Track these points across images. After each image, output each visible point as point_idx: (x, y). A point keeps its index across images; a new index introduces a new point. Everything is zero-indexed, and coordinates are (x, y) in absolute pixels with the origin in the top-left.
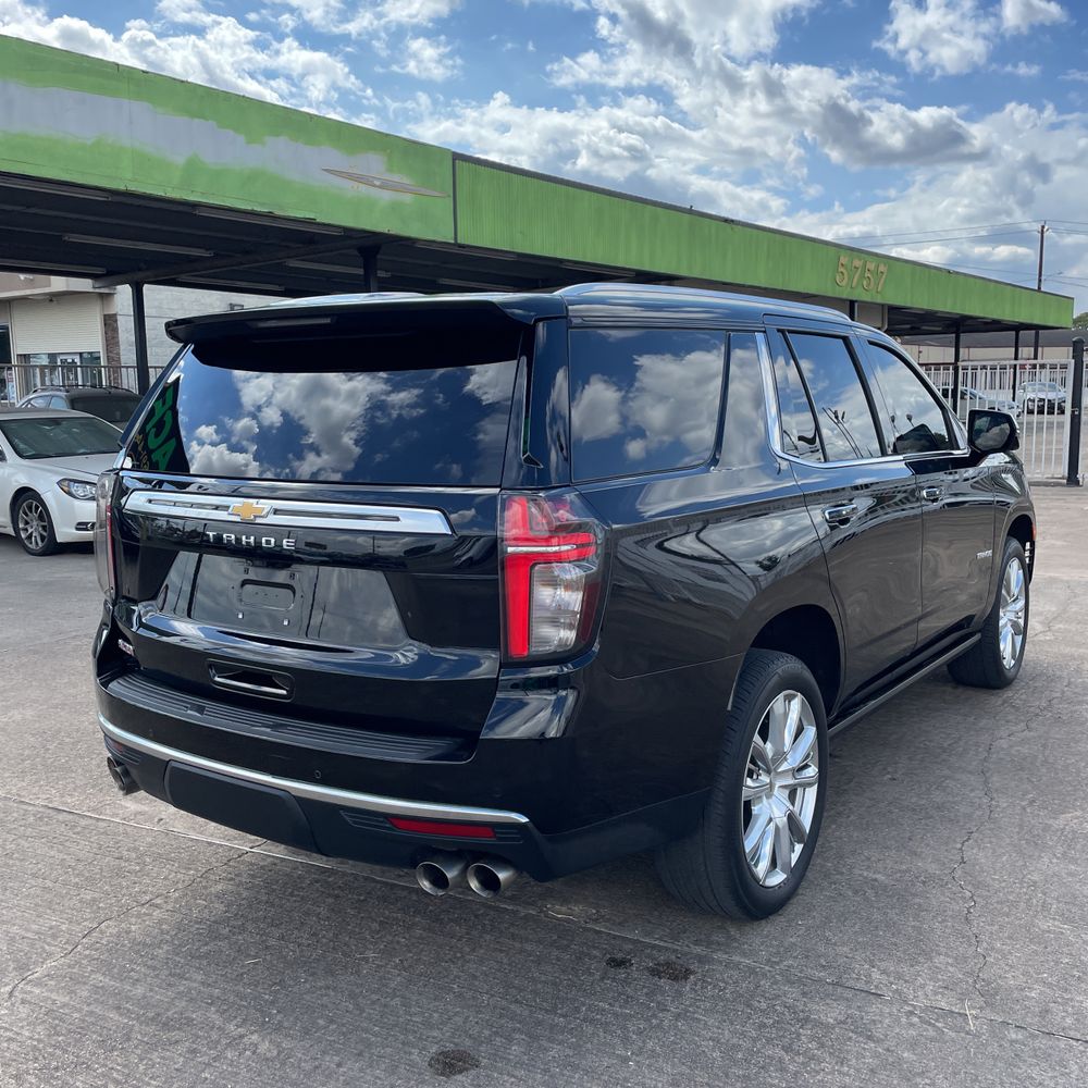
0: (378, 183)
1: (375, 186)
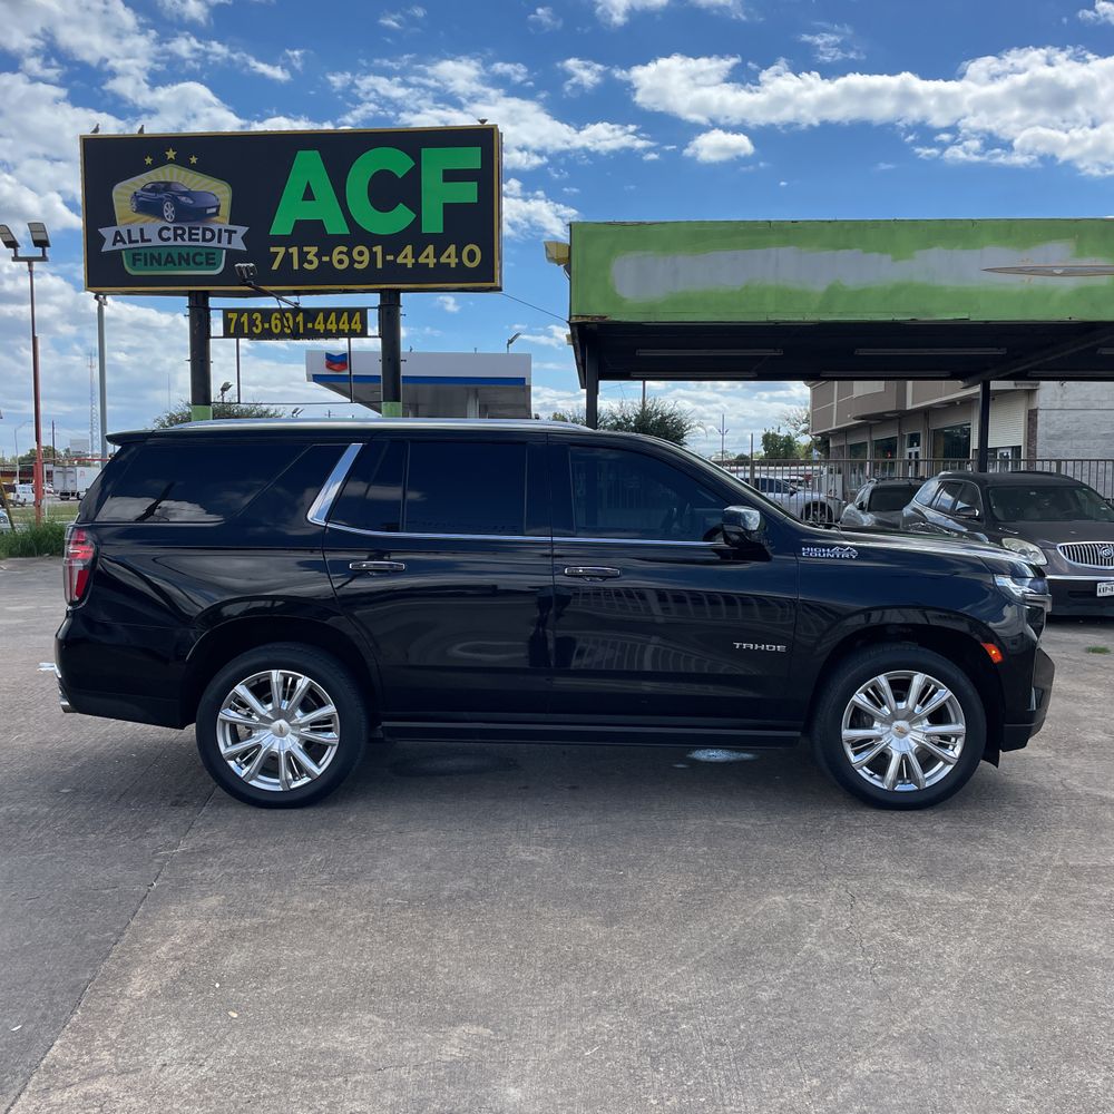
0: (1058, 271)
1: (1055, 275)
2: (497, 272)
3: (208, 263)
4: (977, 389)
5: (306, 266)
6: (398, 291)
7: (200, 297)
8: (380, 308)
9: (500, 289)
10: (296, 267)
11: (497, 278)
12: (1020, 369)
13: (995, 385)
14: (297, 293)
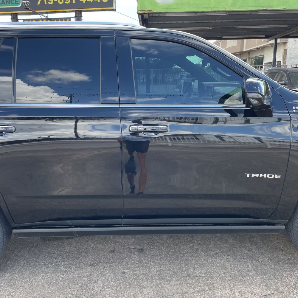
2: (114, 4)
3: (16, 3)
4: (273, 41)
5: (49, 3)
6: (81, 11)
7: (15, 15)
8: (75, 17)
9: (115, 10)
10: (46, 3)
11: (114, 6)
12: (287, 34)
13: (279, 40)
14: (47, 13)
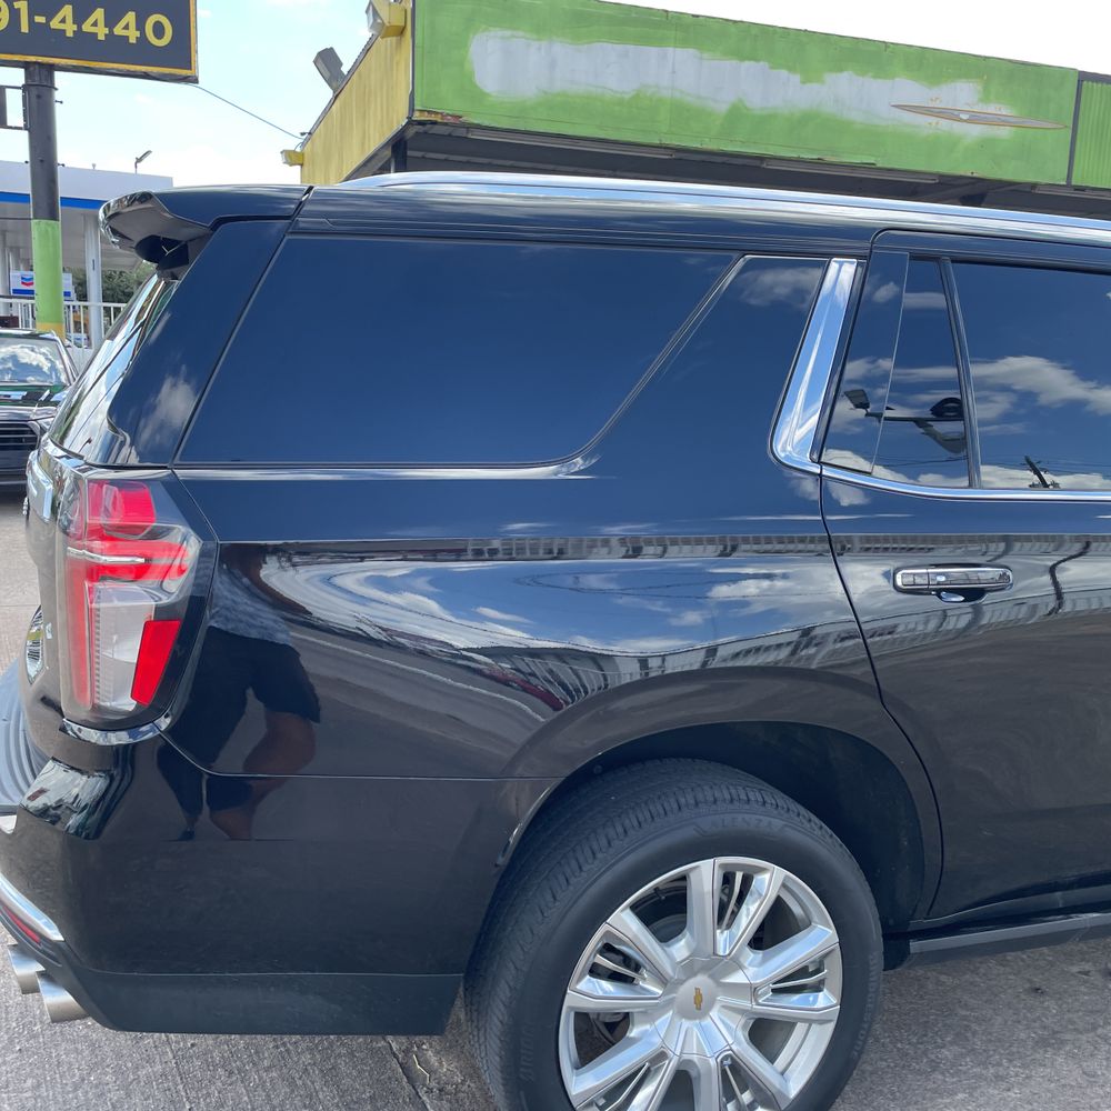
0: (964, 117)
1: (961, 120)
2: (194, 58)
6: (52, 68)
8: (25, 88)
9: (194, 80)
11: (193, 64)
